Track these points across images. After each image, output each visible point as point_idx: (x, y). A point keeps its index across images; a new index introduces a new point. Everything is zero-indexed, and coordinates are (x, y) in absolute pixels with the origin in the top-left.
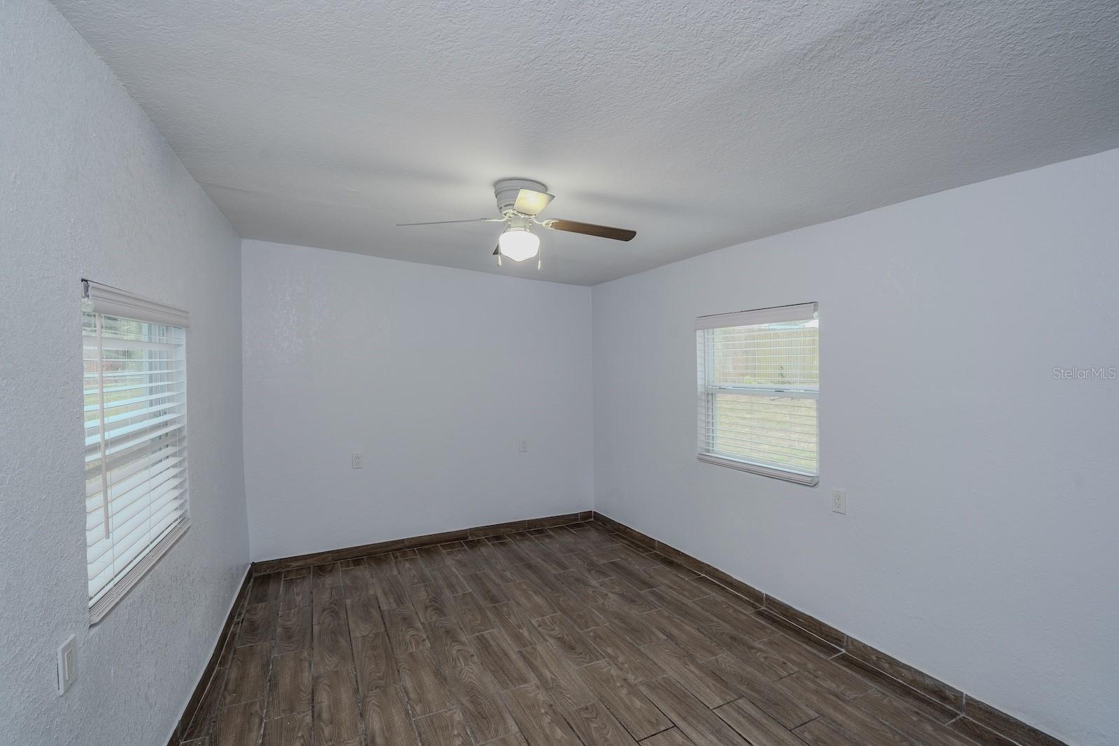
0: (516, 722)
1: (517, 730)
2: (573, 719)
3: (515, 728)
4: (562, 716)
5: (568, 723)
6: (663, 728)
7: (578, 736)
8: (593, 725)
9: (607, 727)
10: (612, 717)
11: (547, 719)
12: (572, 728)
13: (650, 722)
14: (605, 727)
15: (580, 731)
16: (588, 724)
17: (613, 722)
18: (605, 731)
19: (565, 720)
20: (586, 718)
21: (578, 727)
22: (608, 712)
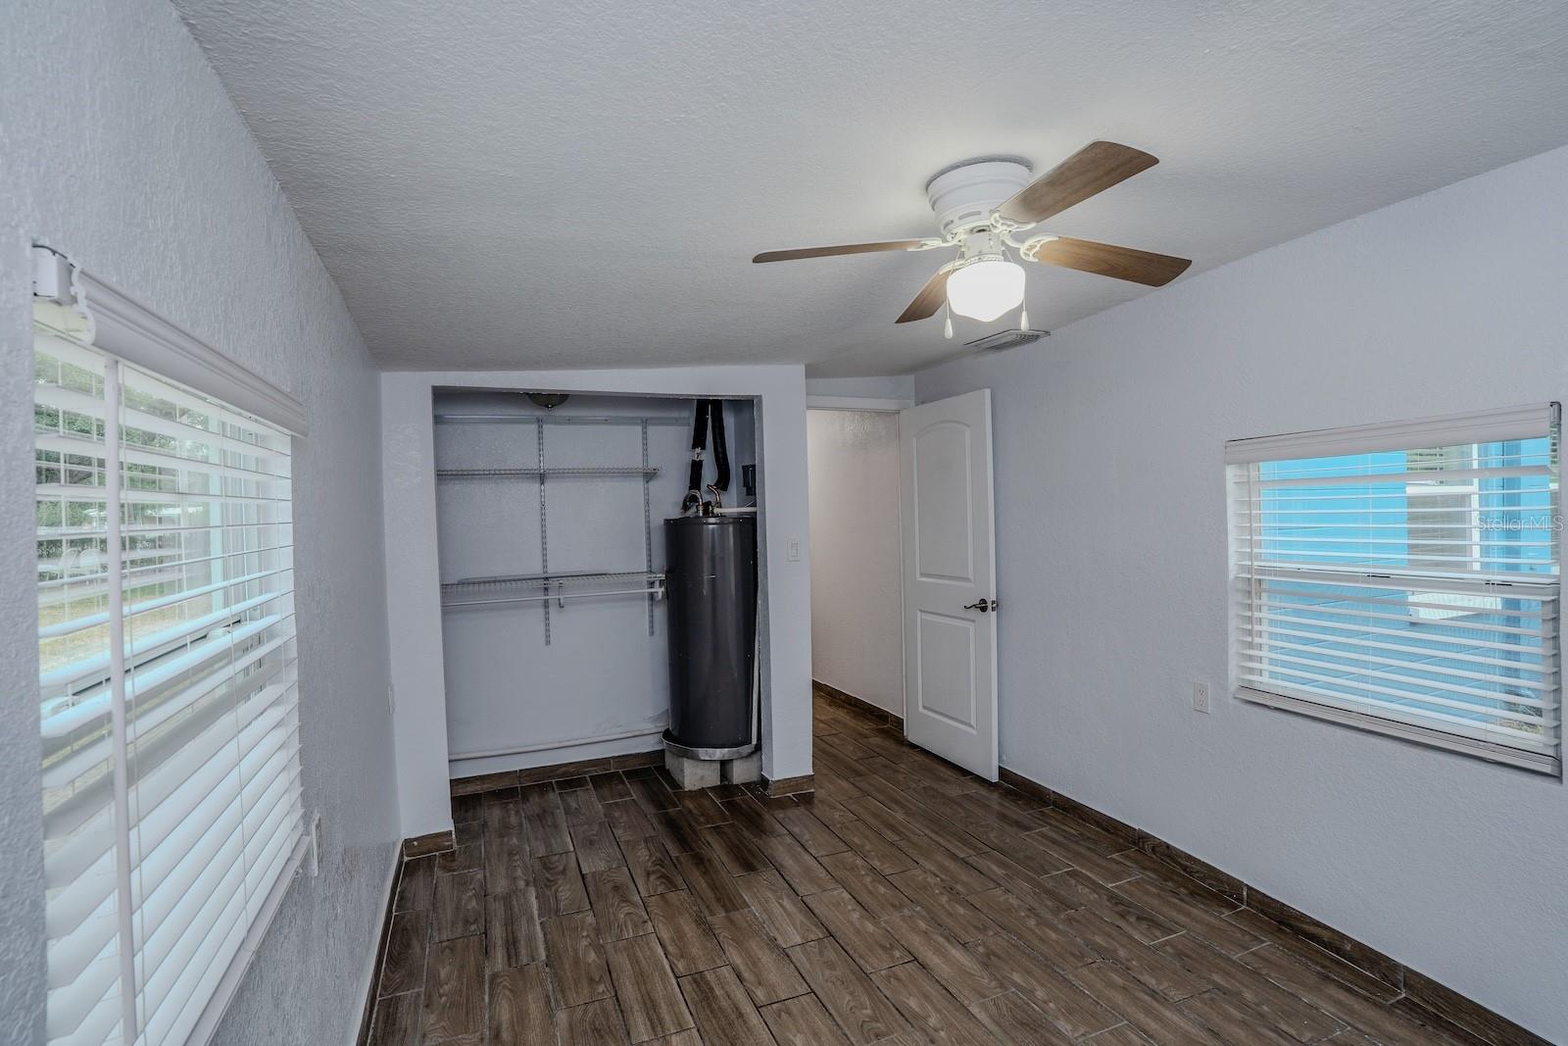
0: (975, 1018)
1: (970, 1008)
2: (896, 1021)
3: (975, 1010)
4: (913, 1026)
5: (902, 1015)
6: (774, 1006)
7: (888, 999)
8: (869, 1012)
9: (848, 1009)
10: (841, 1023)
11: (933, 1021)
12: (897, 1009)
13: (789, 1014)
14: (851, 1009)
15: (885, 1006)
16: (875, 1014)
17: (841, 1016)
18: (852, 1004)
19: (907, 1020)
20: (878, 1021)
21: (888, 1009)
22: (846, 1029)
